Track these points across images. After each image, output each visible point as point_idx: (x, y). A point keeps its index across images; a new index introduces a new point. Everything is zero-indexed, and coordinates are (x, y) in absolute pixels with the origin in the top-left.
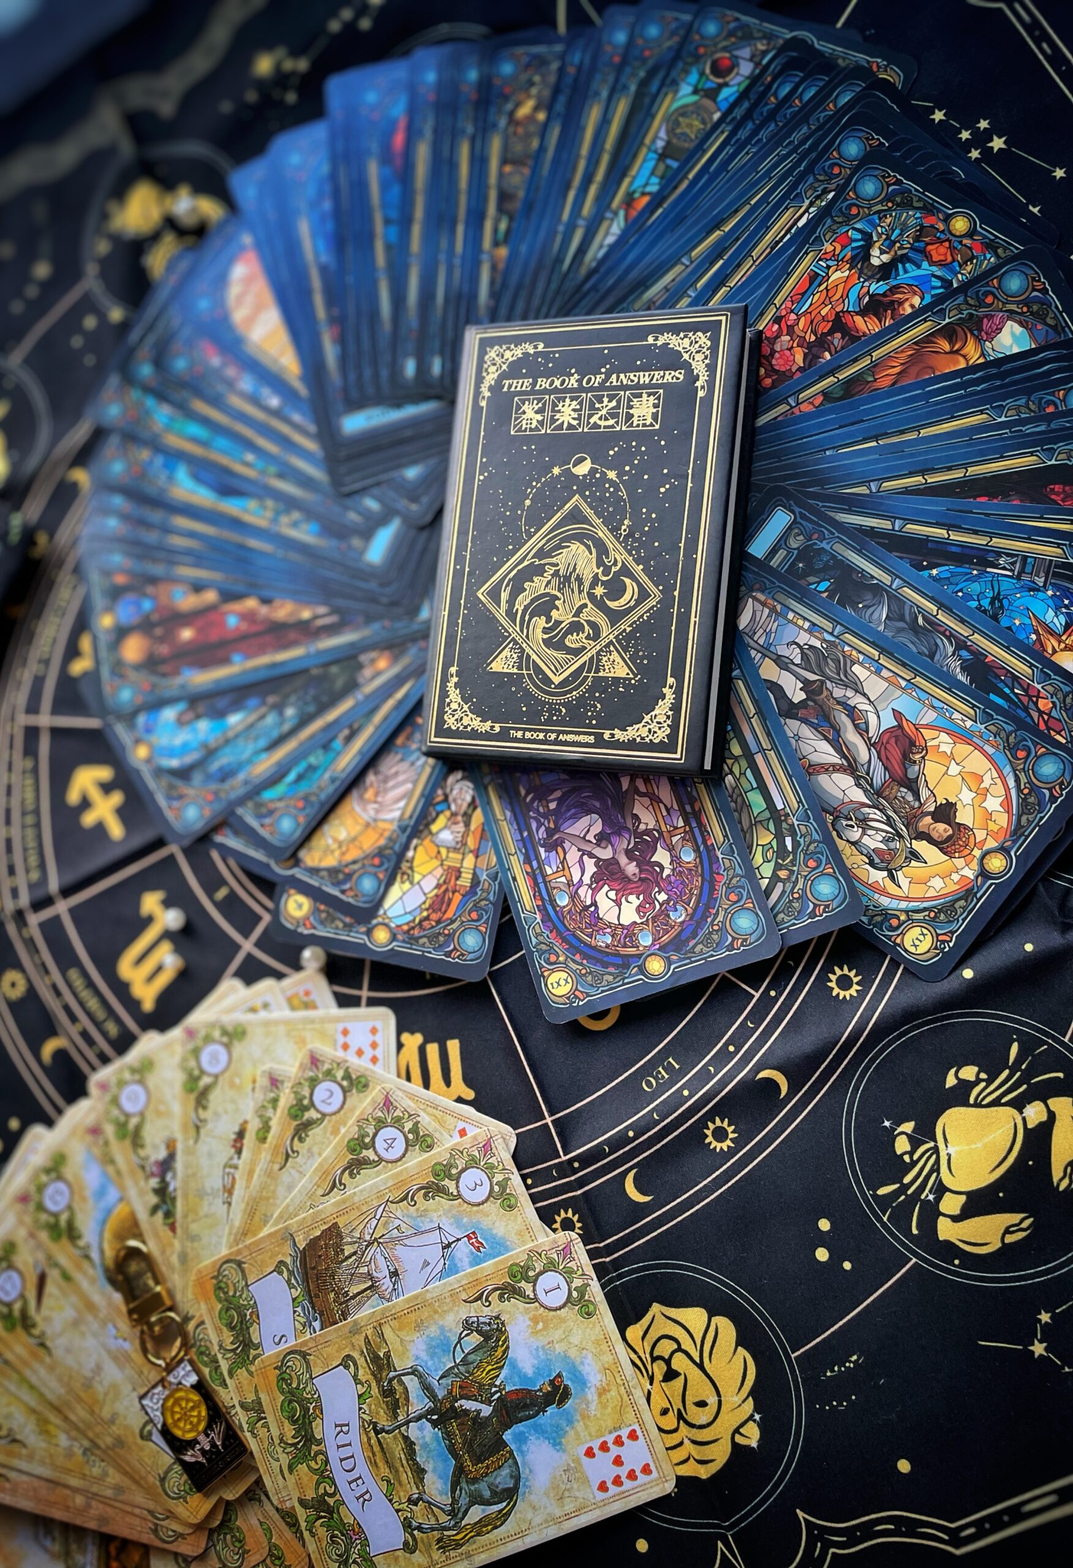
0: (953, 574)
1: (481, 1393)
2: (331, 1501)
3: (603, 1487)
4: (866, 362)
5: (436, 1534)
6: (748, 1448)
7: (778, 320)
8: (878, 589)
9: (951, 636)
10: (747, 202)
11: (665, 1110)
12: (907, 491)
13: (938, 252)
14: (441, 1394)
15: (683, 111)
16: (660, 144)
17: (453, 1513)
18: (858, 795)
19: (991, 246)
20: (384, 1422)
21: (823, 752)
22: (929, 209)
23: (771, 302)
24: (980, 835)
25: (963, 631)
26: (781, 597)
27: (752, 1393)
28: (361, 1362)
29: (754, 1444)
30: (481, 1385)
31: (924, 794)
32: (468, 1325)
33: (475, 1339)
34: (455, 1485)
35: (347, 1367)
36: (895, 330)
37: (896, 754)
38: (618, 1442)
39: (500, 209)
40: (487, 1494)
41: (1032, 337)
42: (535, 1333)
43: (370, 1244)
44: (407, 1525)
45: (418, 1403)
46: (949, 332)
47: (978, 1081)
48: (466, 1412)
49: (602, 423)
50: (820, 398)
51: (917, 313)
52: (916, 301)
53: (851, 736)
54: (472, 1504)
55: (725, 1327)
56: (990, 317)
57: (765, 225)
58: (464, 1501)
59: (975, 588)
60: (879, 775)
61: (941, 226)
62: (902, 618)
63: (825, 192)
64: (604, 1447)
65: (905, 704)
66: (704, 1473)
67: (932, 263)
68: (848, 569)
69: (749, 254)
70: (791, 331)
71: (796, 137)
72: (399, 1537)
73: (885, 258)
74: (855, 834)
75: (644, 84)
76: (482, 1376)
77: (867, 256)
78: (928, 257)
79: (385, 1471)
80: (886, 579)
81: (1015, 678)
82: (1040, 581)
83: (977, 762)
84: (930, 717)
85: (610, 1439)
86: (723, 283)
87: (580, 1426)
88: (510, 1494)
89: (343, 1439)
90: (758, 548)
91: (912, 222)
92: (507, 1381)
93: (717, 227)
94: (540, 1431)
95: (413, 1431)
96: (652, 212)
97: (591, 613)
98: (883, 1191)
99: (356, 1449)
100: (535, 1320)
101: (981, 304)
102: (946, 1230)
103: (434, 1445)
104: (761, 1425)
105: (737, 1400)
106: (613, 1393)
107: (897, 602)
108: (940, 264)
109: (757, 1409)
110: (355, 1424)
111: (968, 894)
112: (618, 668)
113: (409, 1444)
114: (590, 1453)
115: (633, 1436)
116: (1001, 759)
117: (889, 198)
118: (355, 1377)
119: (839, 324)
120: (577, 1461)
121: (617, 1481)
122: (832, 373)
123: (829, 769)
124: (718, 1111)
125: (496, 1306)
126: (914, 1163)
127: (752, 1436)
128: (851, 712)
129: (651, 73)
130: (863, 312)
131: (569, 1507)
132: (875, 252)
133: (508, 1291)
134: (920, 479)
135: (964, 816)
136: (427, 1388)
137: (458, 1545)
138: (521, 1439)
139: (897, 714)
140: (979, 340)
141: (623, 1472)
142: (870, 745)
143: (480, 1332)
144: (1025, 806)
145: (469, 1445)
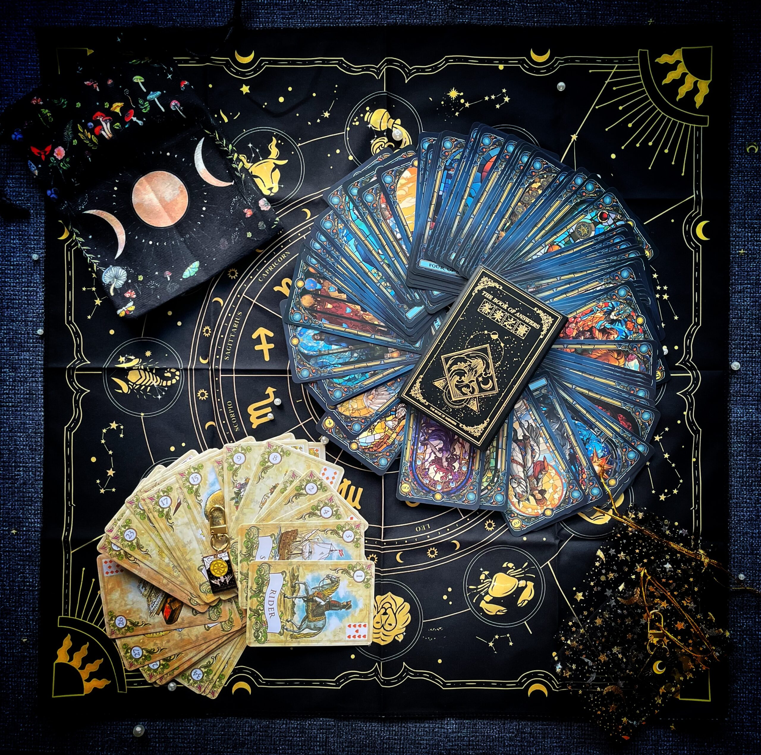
0: (581, 426)
1: (324, 598)
2: (260, 612)
3: (349, 637)
4: (592, 347)
5: (291, 633)
6: (398, 641)
7: (575, 318)
8: (559, 419)
9: (571, 444)
10: (586, 271)
11: (420, 539)
12: (582, 394)
13: (630, 325)
14: (310, 593)
15: (584, 224)
16: (571, 231)
17: (299, 629)
18: (522, 475)
19: (645, 332)
20: (288, 594)
21: (518, 457)
22: (635, 310)
23: (576, 311)
24: (548, 503)
25: (575, 444)
26: (531, 405)
27: (406, 627)
28: (288, 575)
29: (400, 641)
30: (324, 596)
31: (540, 484)
32: (328, 576)
33: (329, 581)
34: (304, 620)
35: (283, 574)
36: (605, 342)
37: (538, 469)
38: (360, 626)
39: (510, 217)
40: (312, 627)
41: (640, 367)
42: (348, 586)
43: (306, 540)
44: (283, 627)
45: (302, 593)
46: (619, 352)
47: (512, 568)
48: (316, 601)
49: (508, 326)
50: (574, 350)
51: (614, 341)
52: (616, 336)
53: (529, 457)
54: (306, 628)
55: (407, 606)
56: (632, 355)
57: (587, 283)
58: (304, 626)
59: (585, 433)
60: (530, 472)
61: (635, 318)
62: (561, 431)
63: (610, 283)
64: (355, 626)
65: (549, 456)
66: (383, 643)
67: (626, 327)
68: (555, 408)
69: (578, 289)
70: (576, 324)
71: (612, 259)
72: (279, 630)
73: (615, 318)
74: (515, 485)
75: (578, 205)
76: (326, 593)
77: (610, 314)
78: (626, 325)
79: (282, 609)
80: (563, 417)
81: (581, 465)
82: (602, 441)
83: (559, 483)
84: (553, 463)
85: (358, 624)
86: (565, 293)
87: (350, 617)
88: (320, 629)
89: (272, 595)
90: (533, 386)
91: (628, 311)
92: (333, 597)
93: (573, 273)
94: (337, 614)
95: (297, 601)
96: (557, 255)
97: (474, 384)
98: (471, 587)
99: (276, 600)
100: (350, 583)
101: (632, 349)
102: (483, 604)
103: (301, 607)
104: (404, 636)
105: (401, 627)
106: (365, 612)
107: (562, 425)
108: (628, 329)
109: (405, 632)
110: (278, 592)
111: (537, 517)
112: (474, 406)
113: (294, 604)
114: (350, 626)
115: (365, 626)
116: (565, 486)
117: (626, 299)
118: (284, 578)
119: (591, 330)
120: (345, 627)
121: (354, 637)
122: (581, 344)
123: (518, 463)
124: (435, 546)
125: (340, 574)
126: (483, 583)
127: (400, 638)
128: (533, 450)
129: (582, 202)
130: (600, 331)
131: (337, 639)
132: (613, 314)
133: (345, 571)
134: (587, 392)
135: (547, 496)
136: (306, 590)
137: (297, 638)
138: (330, 615)
139: (545, 458)
140: (625, 359)
141: (357, 635)
142: (533, 462)
143: (331, 580)
144: (564, 501)
145: (313, 611)
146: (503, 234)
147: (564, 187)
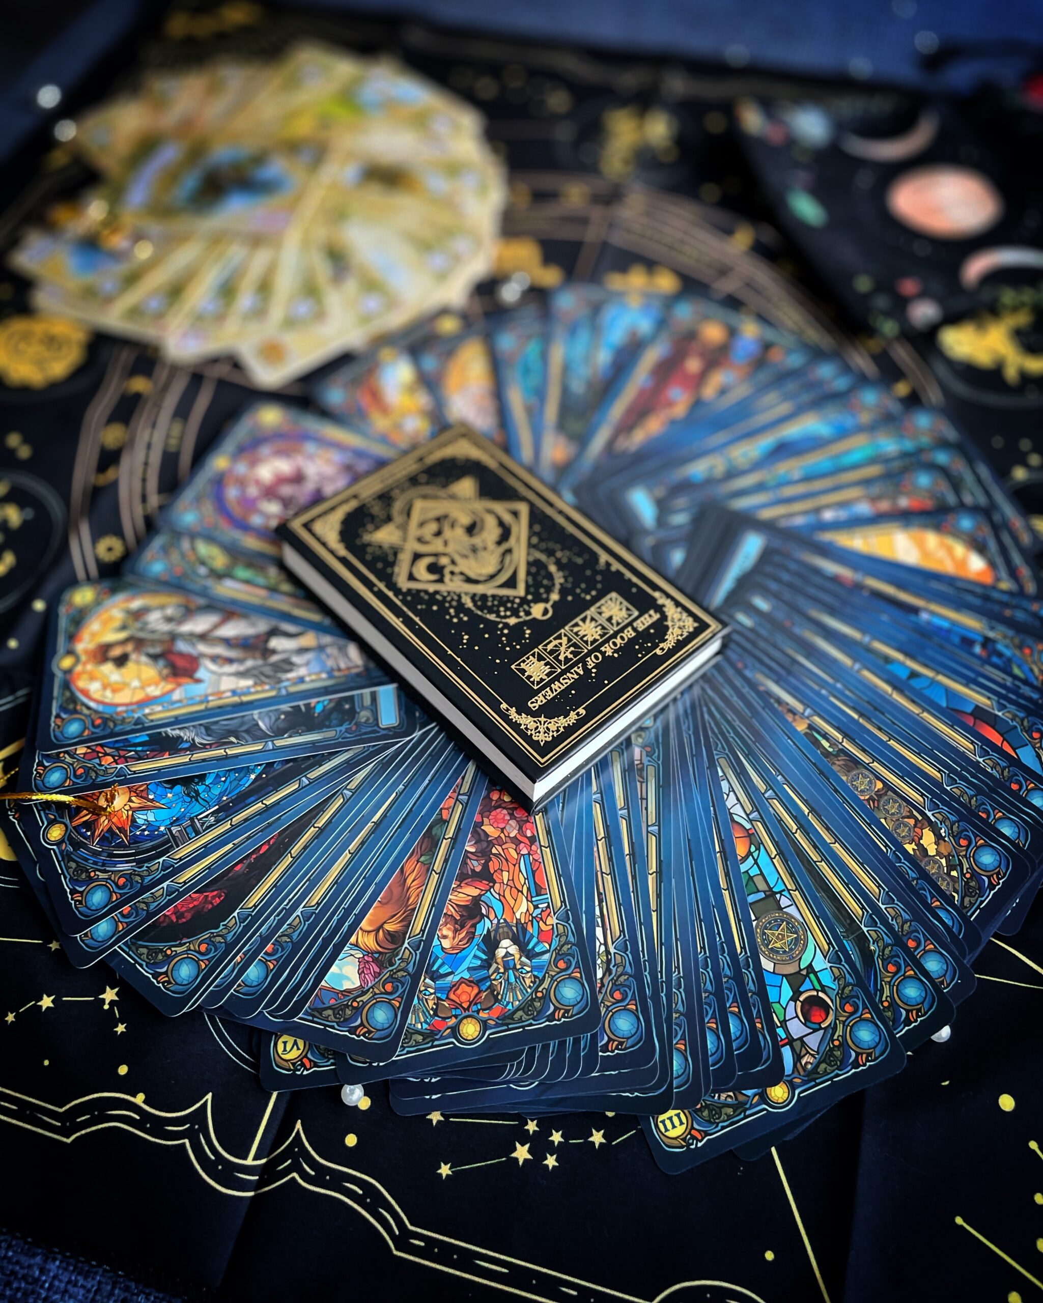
0: (239, 785)
4: (437, 866)
7: (533, 840)
8: (279, 733)
9: (204, 747)
10: (659, 910)
12: (320, 809)
13: (466, 994)
15: (800, 943)
16: (784, 902)
18: (187, 627)
19: (430, 1035)
21: (231, 630)
22: (506, 1019)
23: (551, 846)
24: (89, 667)
25: (198, 756)
26: (343, 680)
31: (144, 659)
36: (438, 906)
37: (180, 663)
39: (844, 752)
41: (331, 990)
46: (396, 938)
49: (557, 642)
50: (445, 815)
51: (432, 931)
52: (446, 944)
53: (220, 650)
56: (376, 975)
57: (623, 903)
59: (216, 790)
60: (182, 646)
61: (484, 1015)
62: (247, 731)
63: (607, 971)
65: (197, 690)
67: (462, 981)
68: (310, 729)
69: (612, 873)
70: (516, 841)
71: (680, 996)
73: (500, 953)
77: (515, 941)
78: (469, 983)
80: (279, 743)
81: (140, 758)
82: (175, 830)
83: (124, 697)
84: (176, 696)
86: (608, 837)
91: (509, 997)
93: (659, 872)
96: (721, 841)
101: (392, 978)
108: (455, 986)
111: (72, 637)
116: (109, 710)
117: (546, 998)
119: (486, 876)
122: (454, 839)
129: (867, 956)
130: (476, 900)
132: (513, 950)
134: (320, 824)
135: (108, 668)
139: (198, 681)
140: (370, 953)
144: (74, 699)
146: (801, 727)
147: (917, 917)
